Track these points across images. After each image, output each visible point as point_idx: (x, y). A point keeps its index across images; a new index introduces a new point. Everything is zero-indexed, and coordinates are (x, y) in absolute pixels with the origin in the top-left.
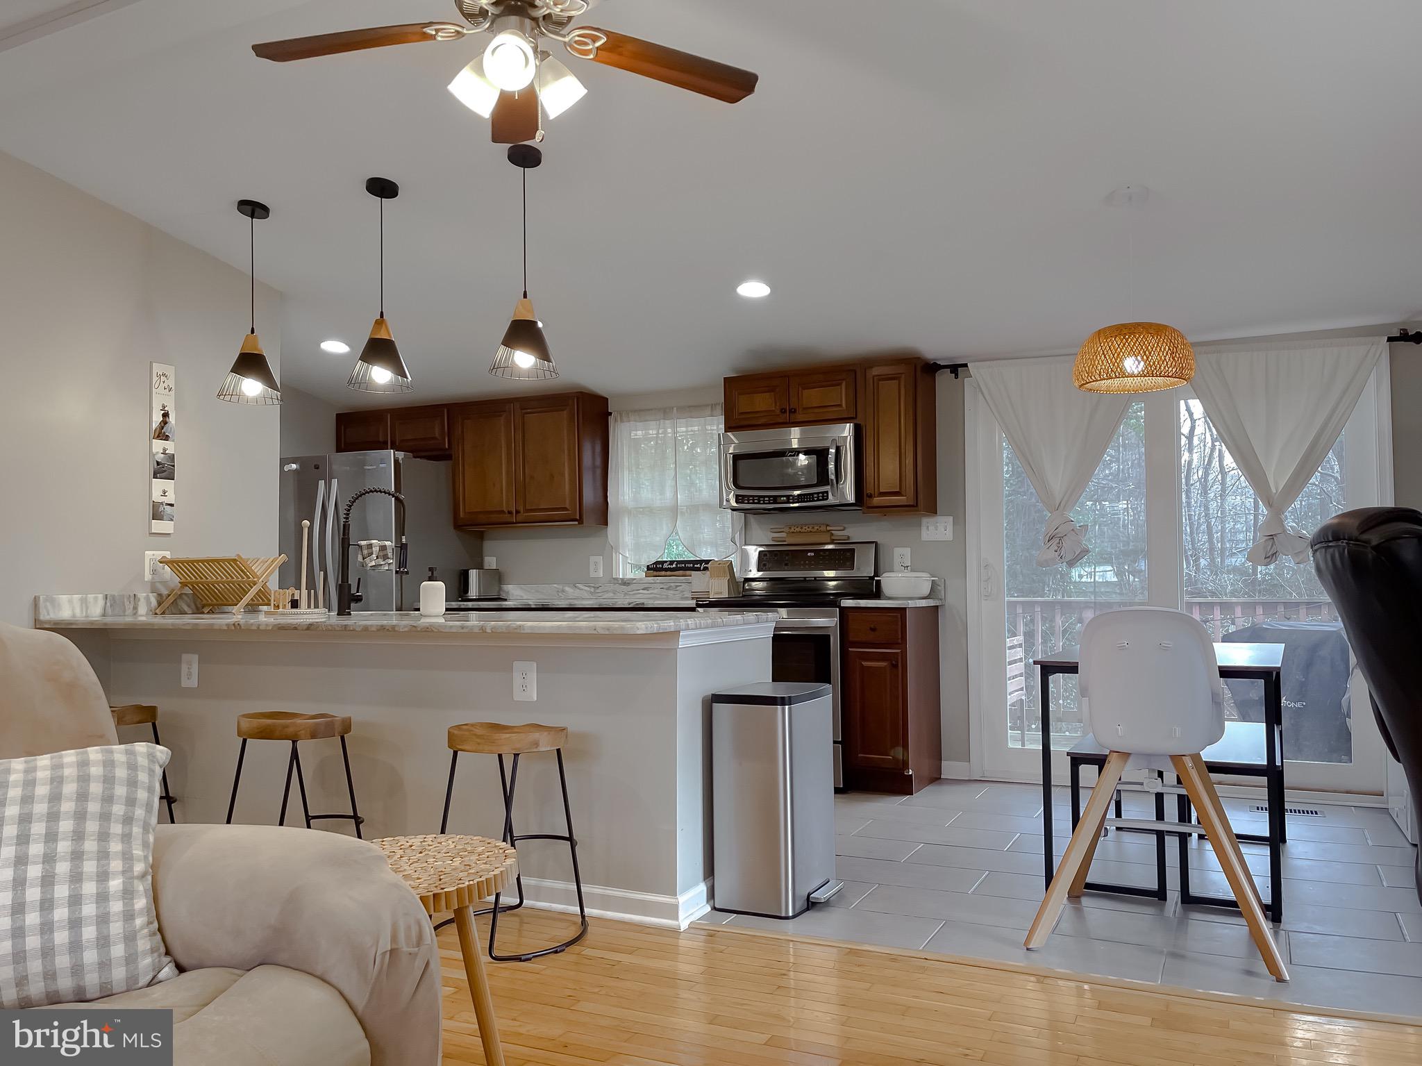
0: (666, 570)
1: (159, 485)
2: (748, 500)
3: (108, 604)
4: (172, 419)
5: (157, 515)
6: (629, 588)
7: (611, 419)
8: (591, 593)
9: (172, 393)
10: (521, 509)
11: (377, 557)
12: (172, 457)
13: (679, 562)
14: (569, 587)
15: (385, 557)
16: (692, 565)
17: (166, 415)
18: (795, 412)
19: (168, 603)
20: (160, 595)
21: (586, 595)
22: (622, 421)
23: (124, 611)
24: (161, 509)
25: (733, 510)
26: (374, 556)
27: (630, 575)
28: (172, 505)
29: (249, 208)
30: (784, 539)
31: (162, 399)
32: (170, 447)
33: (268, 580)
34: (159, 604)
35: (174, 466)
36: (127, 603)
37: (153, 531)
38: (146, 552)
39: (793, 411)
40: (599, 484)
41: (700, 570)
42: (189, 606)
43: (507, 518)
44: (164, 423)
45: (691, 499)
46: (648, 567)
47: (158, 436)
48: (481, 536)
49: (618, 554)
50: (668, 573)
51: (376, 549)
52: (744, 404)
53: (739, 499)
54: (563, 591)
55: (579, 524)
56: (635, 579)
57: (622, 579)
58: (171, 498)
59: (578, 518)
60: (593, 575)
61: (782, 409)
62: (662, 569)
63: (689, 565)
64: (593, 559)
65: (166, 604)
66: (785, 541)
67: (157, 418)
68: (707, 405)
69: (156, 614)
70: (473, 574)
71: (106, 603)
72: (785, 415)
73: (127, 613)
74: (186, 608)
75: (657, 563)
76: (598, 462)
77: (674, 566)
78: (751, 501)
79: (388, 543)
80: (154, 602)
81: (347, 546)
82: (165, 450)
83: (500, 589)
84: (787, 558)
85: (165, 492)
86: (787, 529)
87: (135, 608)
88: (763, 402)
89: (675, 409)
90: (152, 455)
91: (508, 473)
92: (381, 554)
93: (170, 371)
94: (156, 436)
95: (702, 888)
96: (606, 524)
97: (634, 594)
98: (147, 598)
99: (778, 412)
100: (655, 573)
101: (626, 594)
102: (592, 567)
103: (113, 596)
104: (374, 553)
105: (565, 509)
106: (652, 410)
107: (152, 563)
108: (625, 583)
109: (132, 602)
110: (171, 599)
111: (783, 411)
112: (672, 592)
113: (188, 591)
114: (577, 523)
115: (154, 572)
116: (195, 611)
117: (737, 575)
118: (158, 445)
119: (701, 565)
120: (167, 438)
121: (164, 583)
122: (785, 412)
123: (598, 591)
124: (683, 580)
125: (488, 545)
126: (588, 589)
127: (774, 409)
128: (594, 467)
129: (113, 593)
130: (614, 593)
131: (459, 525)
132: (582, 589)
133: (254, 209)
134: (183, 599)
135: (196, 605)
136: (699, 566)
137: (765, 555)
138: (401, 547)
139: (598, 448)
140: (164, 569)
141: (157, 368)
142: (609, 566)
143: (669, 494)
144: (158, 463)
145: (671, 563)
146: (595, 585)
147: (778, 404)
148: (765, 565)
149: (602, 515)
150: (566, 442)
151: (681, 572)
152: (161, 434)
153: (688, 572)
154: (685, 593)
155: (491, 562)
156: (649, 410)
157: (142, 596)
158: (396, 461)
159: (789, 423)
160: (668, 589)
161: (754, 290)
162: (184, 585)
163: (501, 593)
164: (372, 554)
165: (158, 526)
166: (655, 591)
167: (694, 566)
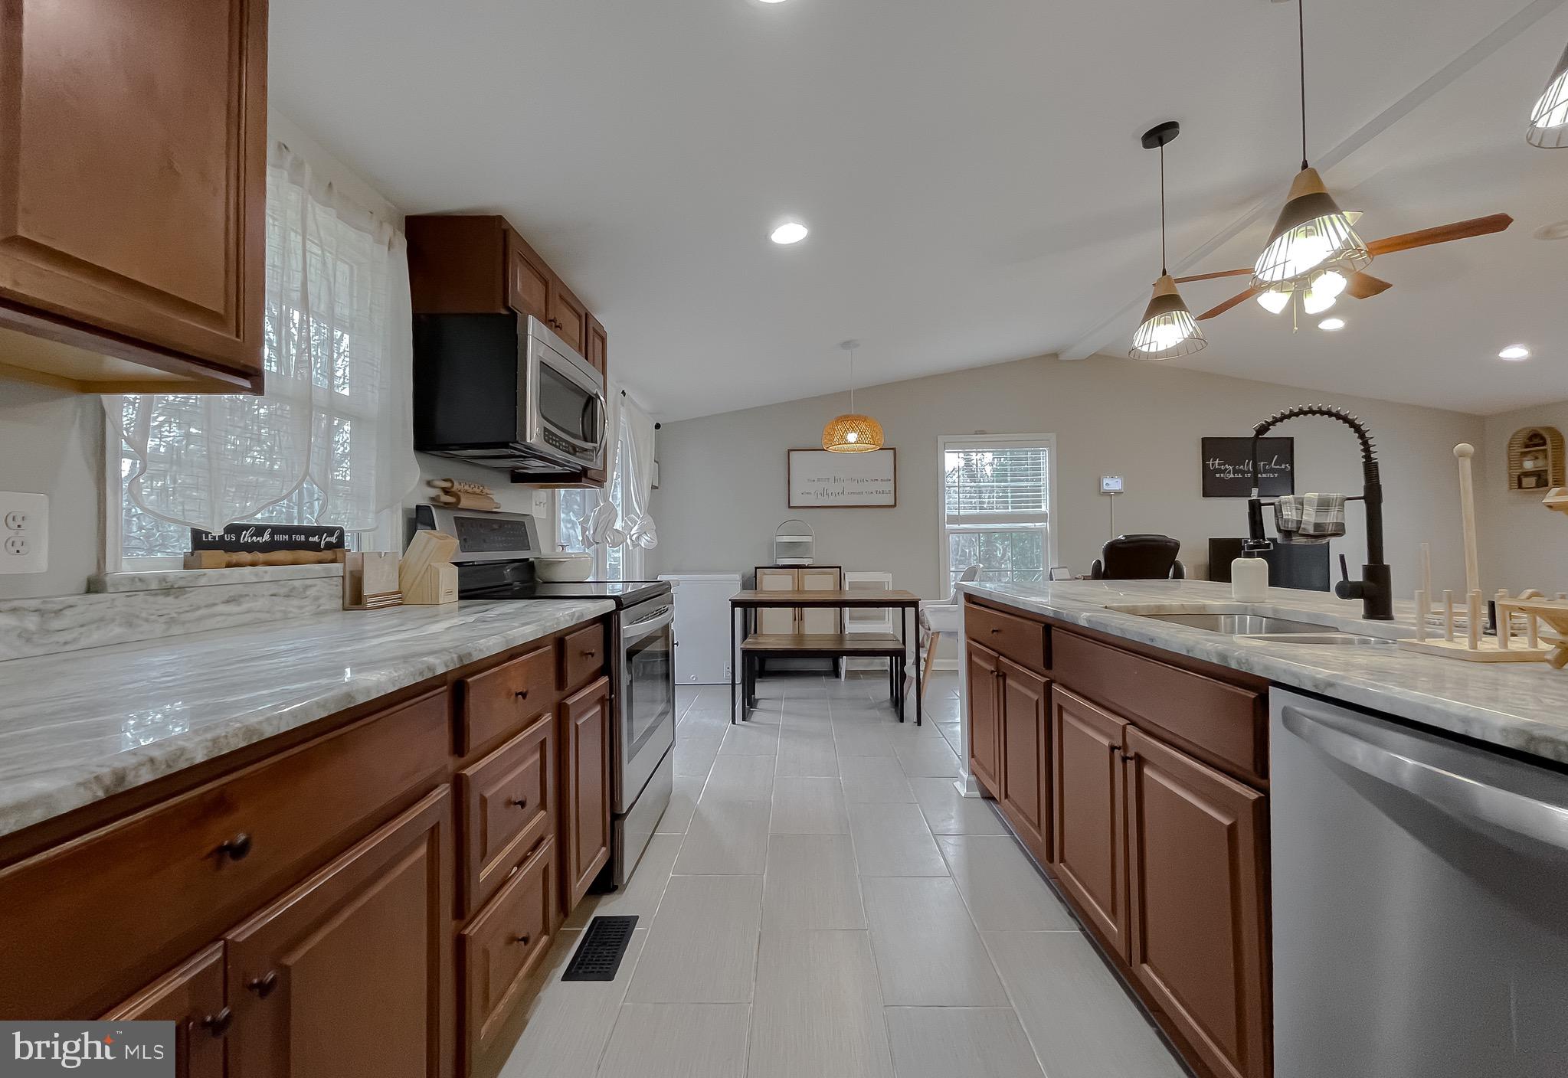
0: (250, 548)
2: (552, 440)
13: (276, 530)
16: (303, 538)
53: (546, 434)
62: (244, 547)
75: (234, 529)
77: (266, 537)
78: (554, 442)
88: (537, 292)
97: (200, 619)
100: (228, 557)
101: (171, 622)
112: (295, 602)
119: (318, 537)
127: (543, 311)
130: (130, 624)
136: (316, 539)
145: (260, 530)
153: (302, 552)
154: (322, 601)
160: (287, 596)
166: (259, 604)
167: (307, 538)
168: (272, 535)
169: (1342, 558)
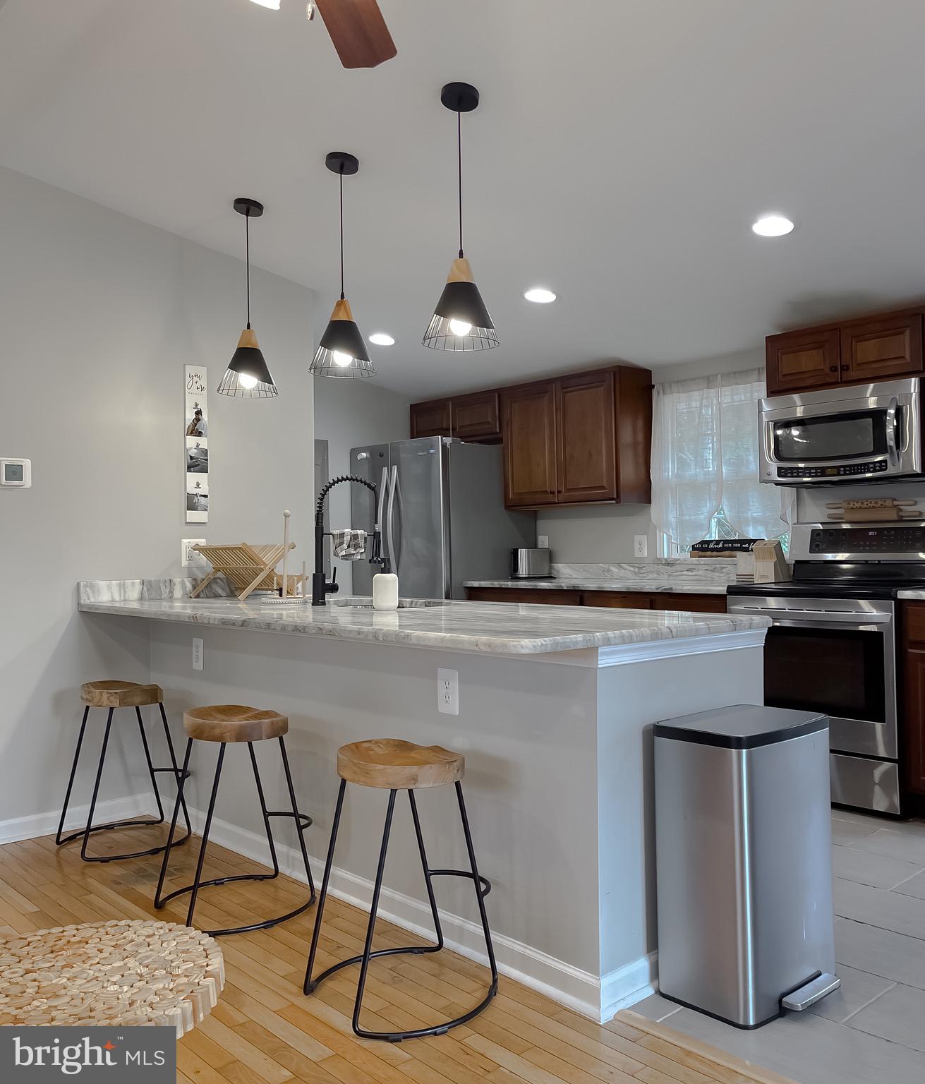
0: (712, 550)
1: (193, 478)
2: (792, 473)
3: (145, 589)
4: (205, 416)
5: (192, 505)
6: (673, 569)
7: (654, 392)
8: (635, 573)
9: (205, 392)
10: (562, 489)
11: (349, 547)
12: (205, 452)
13: (726, 542)
14: (614, 566)
15: (357, 546)
16: (739, 545)
17: (199, 413)
18: (848, 368)
19: (203, 589)
20: (195, 580)
21: (630, 575)
22: (664, 393)
23: (161, 595)
24: (196, 499)
25: (777, 484)
26: (345, 546)
27: (675, 556)
28: (206, 496)
29: (244, 206)
30: (842, 516)
31: (195, 397)
32: (203, 442)
33: (276, 567)
34: (194, 587)
35: (207, 460)
36: (163, 588)
37: (188, 521)
38: (183, 540)
39: (845, 368)
40: (641, 460)
41: (749, 551)
42: (223, 589)
43: (550, 498)
44: (198, 420)
45: (737, 473)
46: (694, 548)
47: (192, 433)
48: (535, 516)
49: (662, 533)
50: (715, 553)
51: (347, 539)
52: (789, 364)
53: (781, 472)
54: (609, 571)
55: (617, 503)
56: (679, 560)
57: (666, 560)
58: (204, 489)
59: (615, 497)
60: (637, 554)
61: (832, 367)
62: (708, 549)
63: (737, 545)
64: (637, 538)
65: (199, 589)
66: (842, 518)
67: (191, 416)
68: (753, 370)
69: (191, 597)
70: (523, 554)
71: (143, 588)
72: (836, 373)
73: (162, 597)
74: (220, 591)
75: (703, 542)
76: (640, 437)
77: (721, 545)
78: (795, 474)
79: (360, 532)
80: (189, 586)
81: (320, 535)
82: (198, 446)
83: (551, 568)
84: (844, 538)
85: (198, 485)
86: (845, 505)
87: (171, 592)
88: (809, 361)
89: (719, 376)
90: (187, 450)
91: (551, 453)
92: (353, 543)
93: (202, 371)
94: (189, 433)
95: (642, 965)
96: (649, 501)
97: (678, 575)
98: (183, 583)
99: (828, 371)
100: (701, 553)
101: (669, 575)
102: (637, 546)
103: (150, 582)
104: (345, 542)
105: (603, 488)
106: (695, 379)
107: (188, 550)
108: (669, 563)
109: (168, 587)
110: (205, 583)
111: (833, 369)
112: (717, 574)
113: (220, 575)
114: (614, 502)
115: (190, 558)
116: (229, 594)
117: (786, 556)
118: (192, 441)
119: (749, 545)
120: (200, 434)
121: (200, 568)
122: (836, 370)
123: (642, 571)
124: (728, 561)
125: (541, 524)
126: (632, 569)
127: (822, 368)
128: (635, 444)
129: (148, 579)
130: (658, 574)
131: (510, 506)
132: (627, 570)
133: (249, 207)
134: (217, 583)
135: (230, 588)
136: (747, 545)
137: (818, 534)
138: (374, 535)
139: (640, 424)
140: (199, 555)
141: (190, 370)
142: (653, 546)
143: (711, 468)
144: (192, 458)
145: (717, 542)
146: (639, 565)
147: (828, 362)
148: (817, 546)
149: (644, 493)
150: (603, 419)
151: (727, 553)
152: (195, 431)
153: (734, 553)
154: (731, 575)
155: (543, 541)
156: (692, 379)
157: (177, 580)
158: (444, 446)
159: (842, 382)
160: (712, 571)
161: (772, 226)
162: (217, 570)
163: (553, 571)
164: (343, 543)
165: (193, 516)
166: (700, 573)
167: (741, 545)
168: (723, 544)
169: (335, 568)
